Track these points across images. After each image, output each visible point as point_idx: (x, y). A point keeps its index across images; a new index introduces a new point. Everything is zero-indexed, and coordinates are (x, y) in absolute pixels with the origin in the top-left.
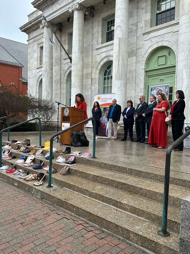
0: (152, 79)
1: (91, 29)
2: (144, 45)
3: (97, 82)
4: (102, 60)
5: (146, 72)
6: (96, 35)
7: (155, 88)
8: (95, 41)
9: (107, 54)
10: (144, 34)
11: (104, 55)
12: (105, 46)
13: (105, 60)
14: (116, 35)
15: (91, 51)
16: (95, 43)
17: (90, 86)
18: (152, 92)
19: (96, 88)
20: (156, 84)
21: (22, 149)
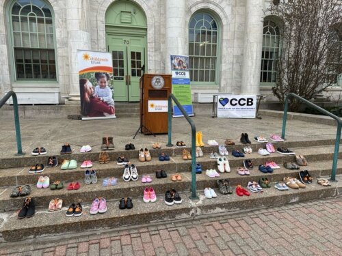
0: (113, 38)
5: (106, 26)
20: (119, 45)
21: (145, 156)
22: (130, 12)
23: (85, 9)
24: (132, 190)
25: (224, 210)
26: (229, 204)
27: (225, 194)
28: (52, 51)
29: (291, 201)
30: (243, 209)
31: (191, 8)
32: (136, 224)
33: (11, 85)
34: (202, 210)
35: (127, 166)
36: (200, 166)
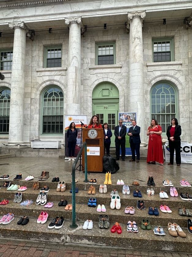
0: (97, 106)
1: (30, 52)
2: (91, 77)
3: (38, 102)
4: (45, 82)
5: (92, 99)
6: (37, 58)
7: (123, 114)
8: (35, 63)
9: (51, 78)
10: (90, 69)
11: (47, 78)
12: (49, 71)
13: (48, 83)
14: (72, 63)
15: (30, 72)
16: (36, 65)
17: (30, 105)
18: (121, 117)
19: (37, 108)
20: (100, 110)
21: (61, 187)
22: (109, 89)
23: (77, 90)
24: (34, 212)
25: (91, 242)
26: (96, 237)
27: (101, 228)
28: (62, 117)
29: (163, 249)
30: (110, 245)
31: (151, 81)
32: (20, 238)
33: (39, 137)
34: (71, 238)
35: (41, 193)
36: (95, 201)
